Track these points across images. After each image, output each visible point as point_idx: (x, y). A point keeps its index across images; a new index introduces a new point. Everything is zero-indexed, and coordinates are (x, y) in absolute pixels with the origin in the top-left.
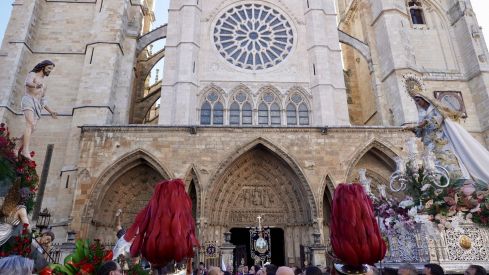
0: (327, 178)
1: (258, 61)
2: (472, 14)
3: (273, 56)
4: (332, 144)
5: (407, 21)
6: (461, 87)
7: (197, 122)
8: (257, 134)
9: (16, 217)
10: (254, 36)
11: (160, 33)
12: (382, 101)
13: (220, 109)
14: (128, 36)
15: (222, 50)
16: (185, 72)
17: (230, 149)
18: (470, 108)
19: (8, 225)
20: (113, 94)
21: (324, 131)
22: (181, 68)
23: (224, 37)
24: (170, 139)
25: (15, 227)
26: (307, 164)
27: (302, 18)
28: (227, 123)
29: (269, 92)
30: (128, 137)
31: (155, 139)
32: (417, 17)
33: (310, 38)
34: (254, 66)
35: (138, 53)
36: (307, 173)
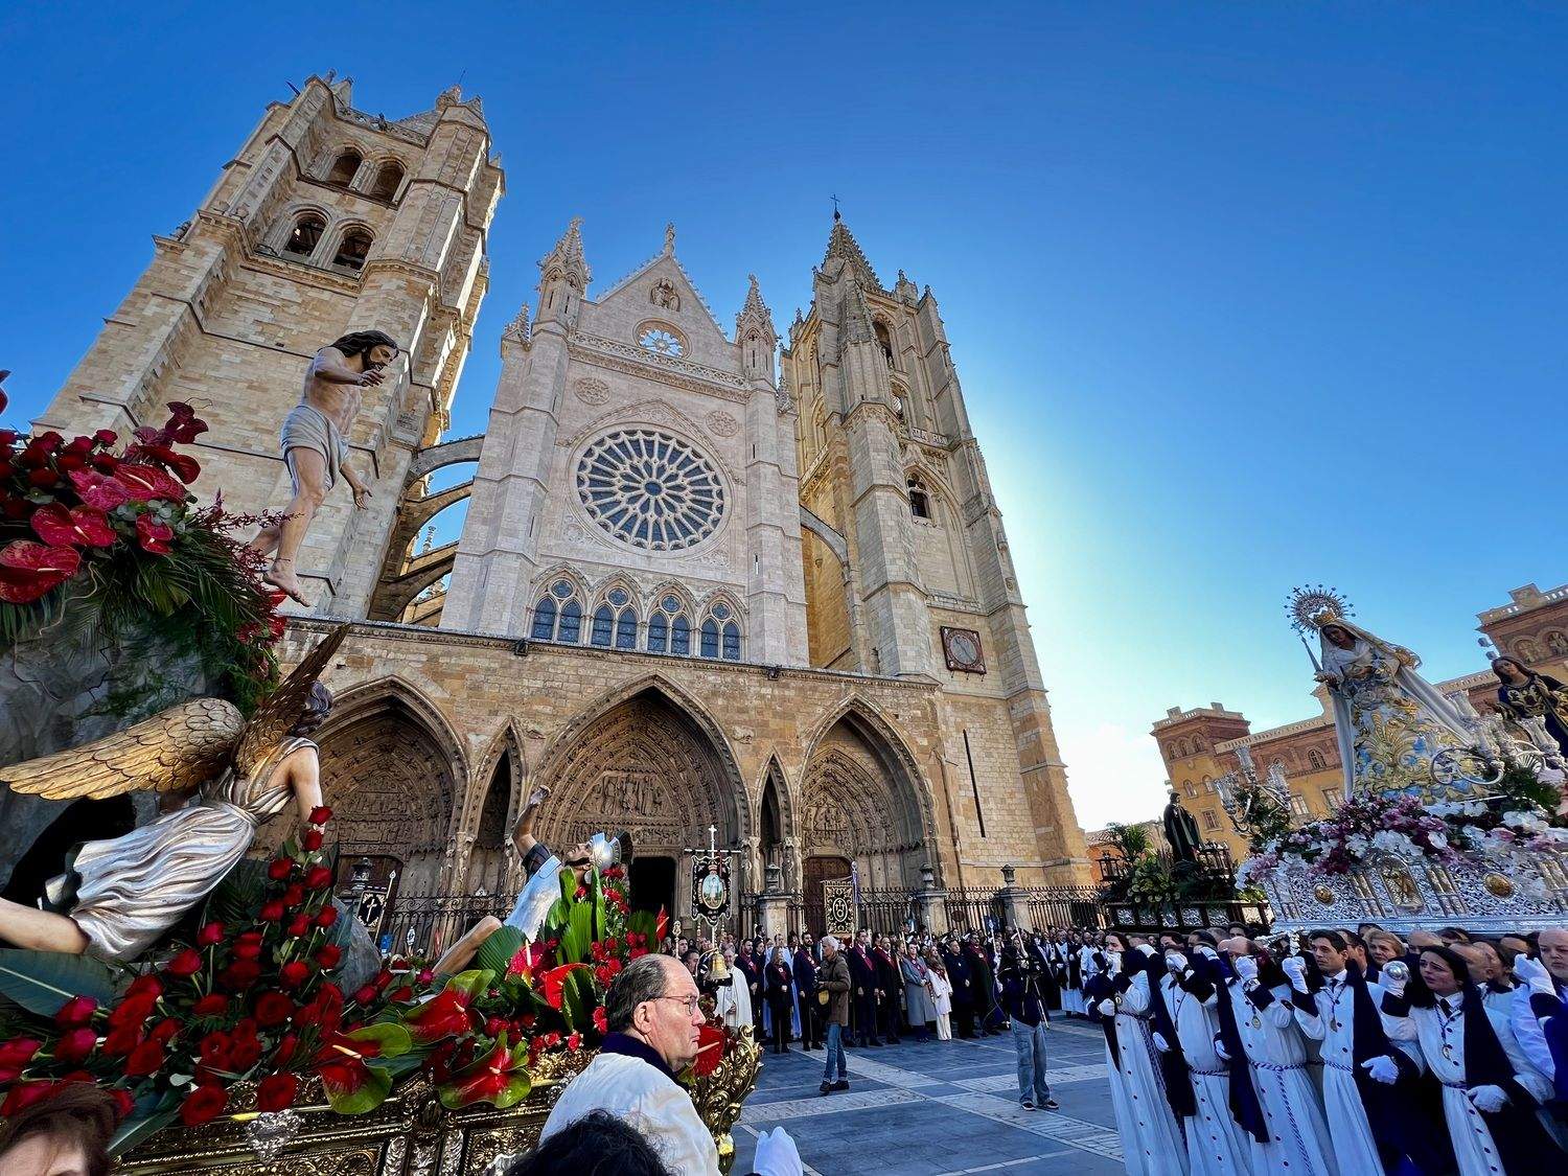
0: (773, 761)
1: (658, 536)
2: (998, 515)
3: (686, 530)
4: (784, 700)
5: (907, 508)
6: (979, 624)
7: (525, 634)
8: (651, 668)
9: (277, 779)
10: (653, 488)
11: (465, 450)
12: (861, 632)
13: (574, 613)
14: (395, 442)
15: (591, 503)
16: (512, 533)
17: (593, 693)
18: (990, 661)
19: (238, 813)
20: (342, 553)
21: (774, 673)
22: (504, 524)
23: (597, 482)
24: (468, 661)
25: (264, 820)
26: (740, 732)
27: (742, 474)
28: (585, 639)
29: (672, 594)
30: (367, 647)
31: (433, 659)
32: (920, 506)
33: (752, 509)
34: (649, 543)
35: (411, 480)
36: (736, 749)
